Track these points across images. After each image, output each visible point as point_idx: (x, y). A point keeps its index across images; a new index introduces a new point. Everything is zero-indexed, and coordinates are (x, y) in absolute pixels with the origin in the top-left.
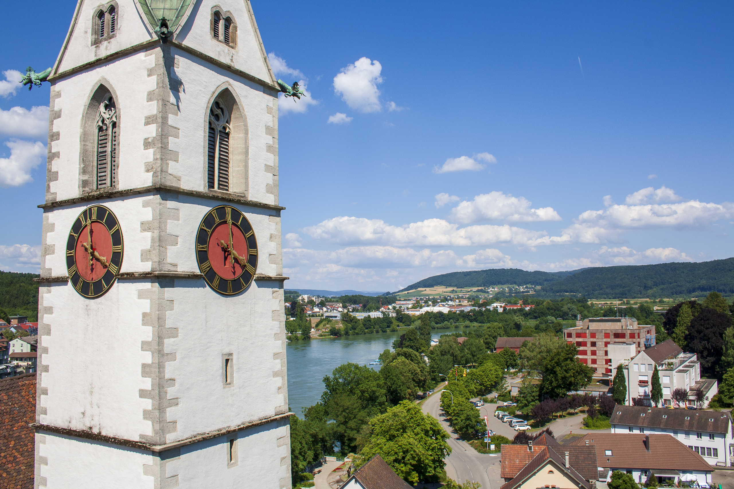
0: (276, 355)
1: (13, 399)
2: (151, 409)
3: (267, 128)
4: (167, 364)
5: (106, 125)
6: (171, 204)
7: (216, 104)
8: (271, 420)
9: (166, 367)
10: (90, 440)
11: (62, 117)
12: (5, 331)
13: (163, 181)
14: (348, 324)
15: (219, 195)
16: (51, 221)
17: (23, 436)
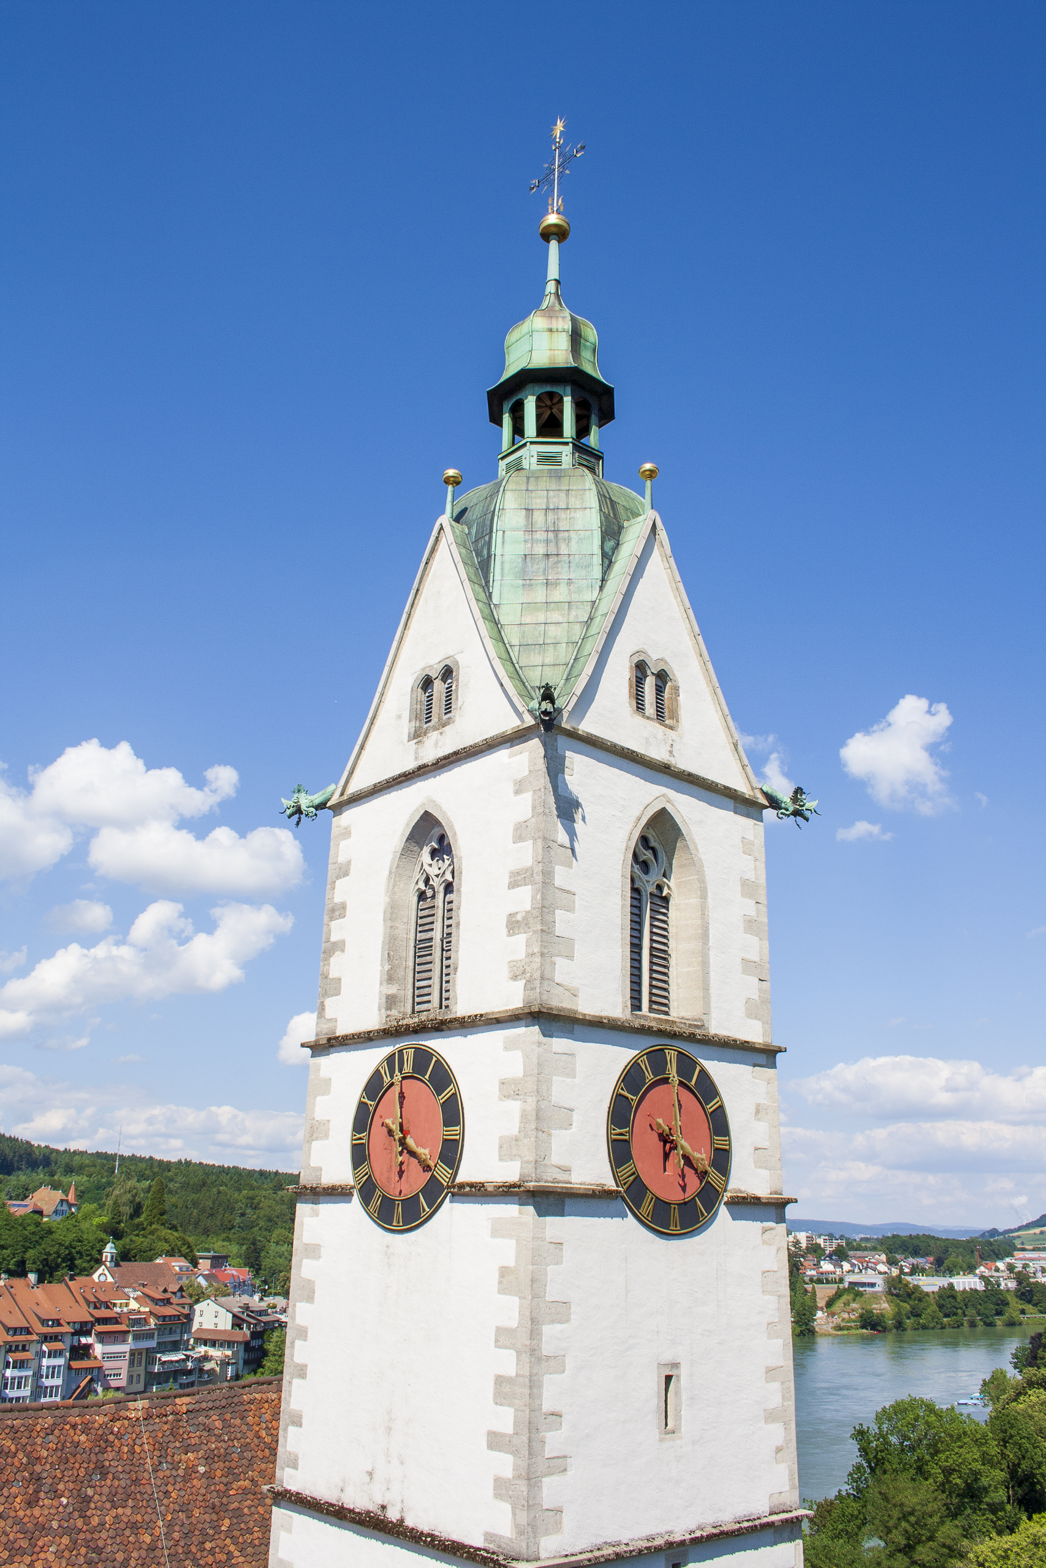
0: (771, 1372)
1: (232, 1430)
2: (511, 1476)
3: (744, 883)
4: (547, 1379)
5: (432, 888)
6: (561, 1044)
7: (644, 840)
8: (760, 1525)
9: (545, 1385)
10: (381, 1534)
11: (350, 875)
12: (187, 1282)
13: (544, 997)
14: (901, 1303)
15: (653, 1024)
16: (324, 1073)
17: (246, 1510)
